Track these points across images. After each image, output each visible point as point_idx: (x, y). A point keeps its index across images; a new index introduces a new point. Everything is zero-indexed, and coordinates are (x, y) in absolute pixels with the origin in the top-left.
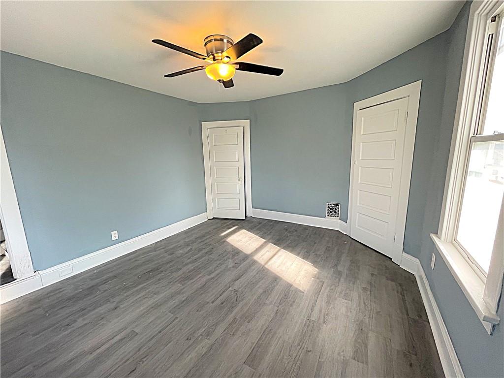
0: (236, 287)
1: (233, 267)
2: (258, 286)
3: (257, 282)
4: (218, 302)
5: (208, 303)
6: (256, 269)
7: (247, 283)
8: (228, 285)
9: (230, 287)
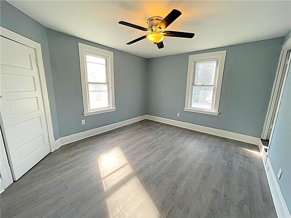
0: (149, 152)
1: (150, 165)
2: (138, 151)
3: (137, 153)
4: (156, 148)
5: (160, 148)
6: (135, 161)
7: (142, 154)
8: (152, 154)
9: (152, 153)
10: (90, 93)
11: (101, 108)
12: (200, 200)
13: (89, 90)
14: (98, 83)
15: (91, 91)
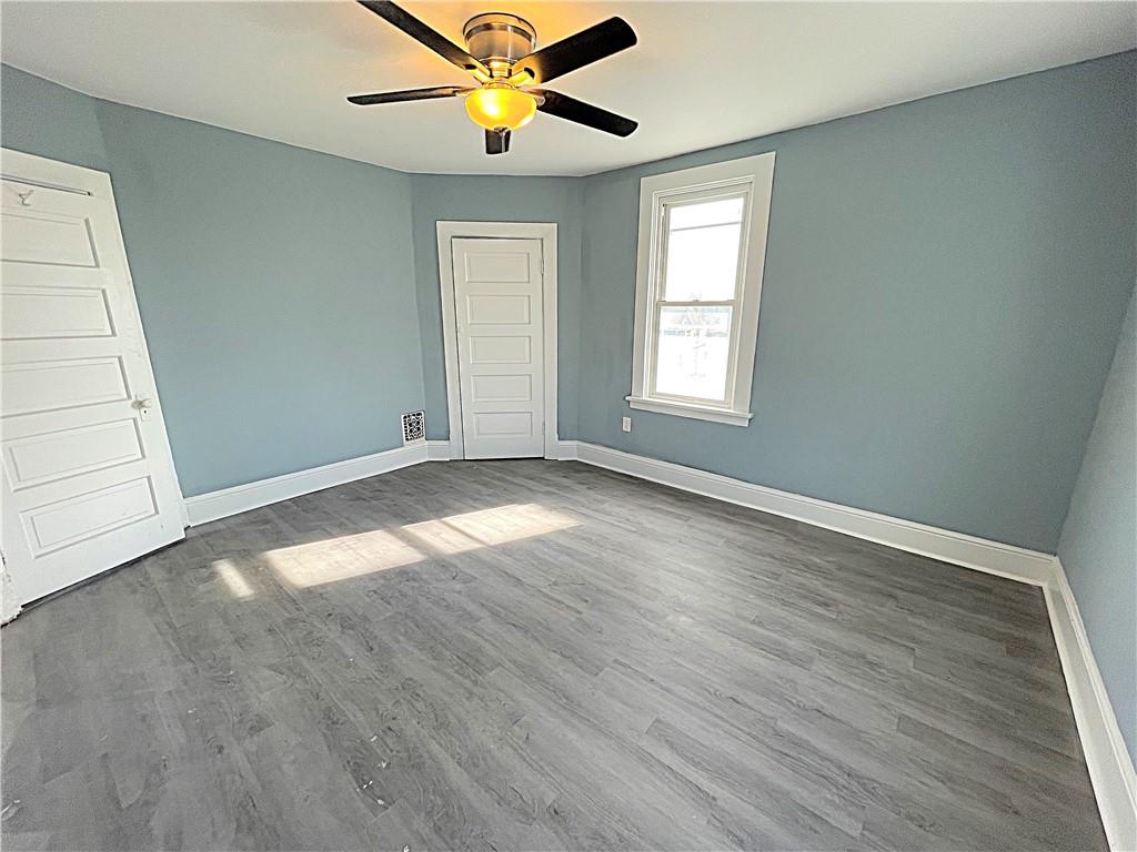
10: (663, 338)
11: (693, 399)
12: (271, 667)
13: (662, 327)
14: (696, 303)
15: (669, 333)
